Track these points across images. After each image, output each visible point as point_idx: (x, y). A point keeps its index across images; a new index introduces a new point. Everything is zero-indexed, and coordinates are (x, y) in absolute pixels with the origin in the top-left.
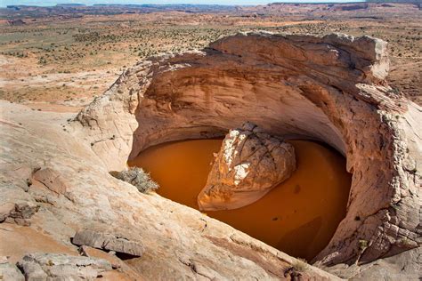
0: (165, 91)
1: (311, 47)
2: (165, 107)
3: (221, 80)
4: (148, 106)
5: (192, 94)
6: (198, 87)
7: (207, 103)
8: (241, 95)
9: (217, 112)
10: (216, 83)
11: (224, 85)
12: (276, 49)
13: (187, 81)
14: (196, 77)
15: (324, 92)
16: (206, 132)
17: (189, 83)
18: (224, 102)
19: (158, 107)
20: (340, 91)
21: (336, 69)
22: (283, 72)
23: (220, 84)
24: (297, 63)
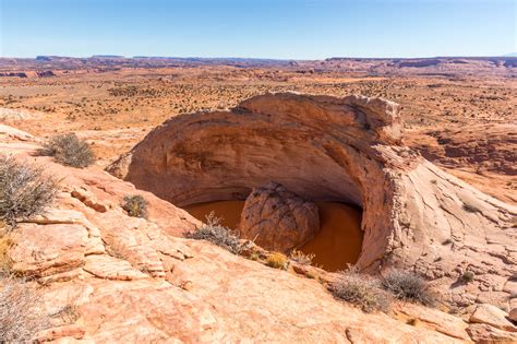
0: (195, 149)
1: (333, 107)
2: (194, 166)
3: (252, 140)
4: (176, 165)
5: (223, 153)
6: (228, 146)
7: (239, 162)
8: (273, 156)
9: (249, 172)
10: (246, 142)
11: (255, 144)
12: (301, 109)
13: (217, 139)
14: (226, 136)
15: (344, 152)
16: (238, 194)
17: (220, 142)
18: (255, 162)
19: (187, 166)
20: (358, 150)
21: (353, 129)
22: (310, 131)
23: (251, 143)
24: (322, 123)
